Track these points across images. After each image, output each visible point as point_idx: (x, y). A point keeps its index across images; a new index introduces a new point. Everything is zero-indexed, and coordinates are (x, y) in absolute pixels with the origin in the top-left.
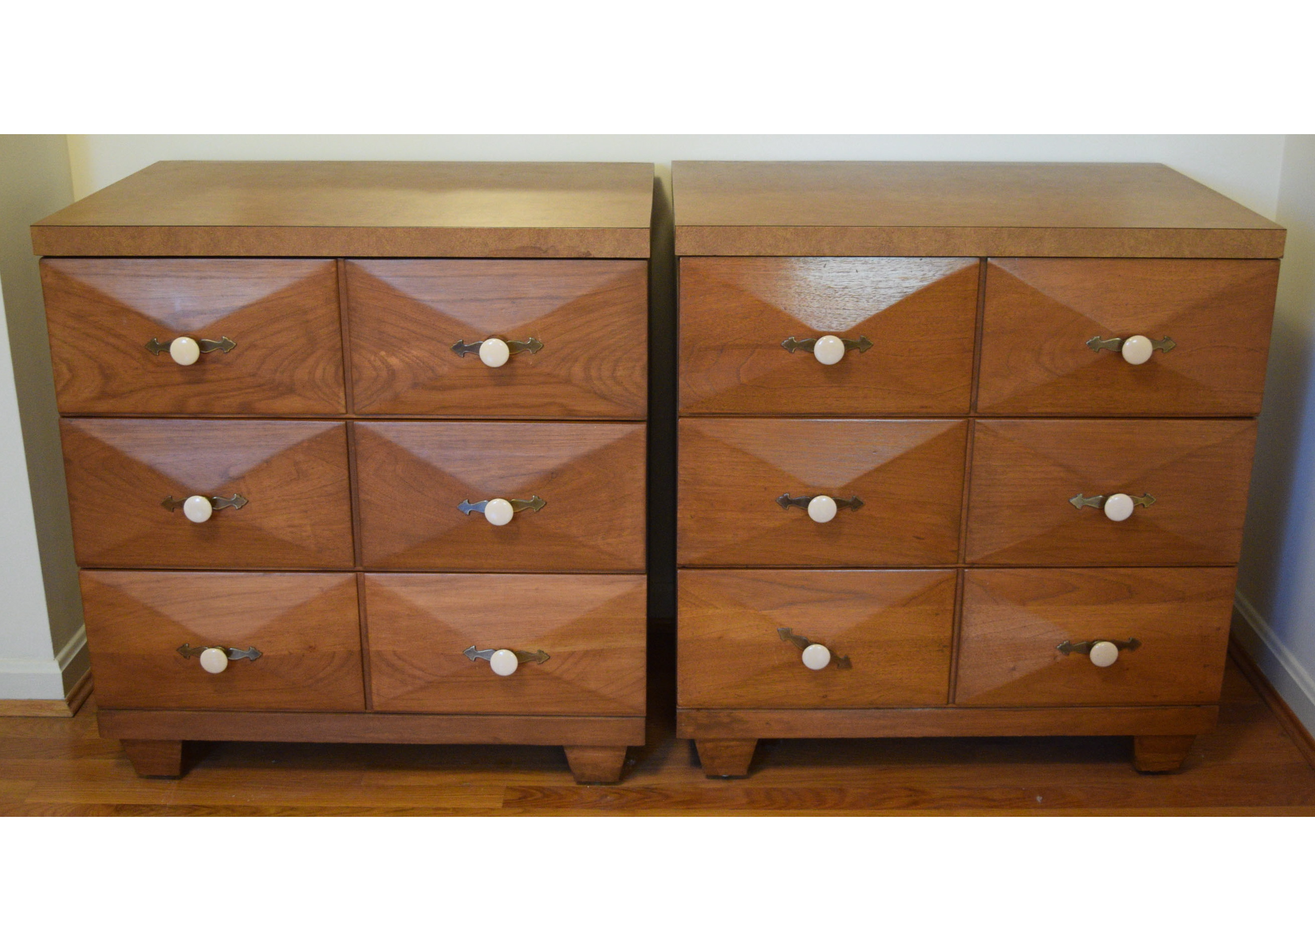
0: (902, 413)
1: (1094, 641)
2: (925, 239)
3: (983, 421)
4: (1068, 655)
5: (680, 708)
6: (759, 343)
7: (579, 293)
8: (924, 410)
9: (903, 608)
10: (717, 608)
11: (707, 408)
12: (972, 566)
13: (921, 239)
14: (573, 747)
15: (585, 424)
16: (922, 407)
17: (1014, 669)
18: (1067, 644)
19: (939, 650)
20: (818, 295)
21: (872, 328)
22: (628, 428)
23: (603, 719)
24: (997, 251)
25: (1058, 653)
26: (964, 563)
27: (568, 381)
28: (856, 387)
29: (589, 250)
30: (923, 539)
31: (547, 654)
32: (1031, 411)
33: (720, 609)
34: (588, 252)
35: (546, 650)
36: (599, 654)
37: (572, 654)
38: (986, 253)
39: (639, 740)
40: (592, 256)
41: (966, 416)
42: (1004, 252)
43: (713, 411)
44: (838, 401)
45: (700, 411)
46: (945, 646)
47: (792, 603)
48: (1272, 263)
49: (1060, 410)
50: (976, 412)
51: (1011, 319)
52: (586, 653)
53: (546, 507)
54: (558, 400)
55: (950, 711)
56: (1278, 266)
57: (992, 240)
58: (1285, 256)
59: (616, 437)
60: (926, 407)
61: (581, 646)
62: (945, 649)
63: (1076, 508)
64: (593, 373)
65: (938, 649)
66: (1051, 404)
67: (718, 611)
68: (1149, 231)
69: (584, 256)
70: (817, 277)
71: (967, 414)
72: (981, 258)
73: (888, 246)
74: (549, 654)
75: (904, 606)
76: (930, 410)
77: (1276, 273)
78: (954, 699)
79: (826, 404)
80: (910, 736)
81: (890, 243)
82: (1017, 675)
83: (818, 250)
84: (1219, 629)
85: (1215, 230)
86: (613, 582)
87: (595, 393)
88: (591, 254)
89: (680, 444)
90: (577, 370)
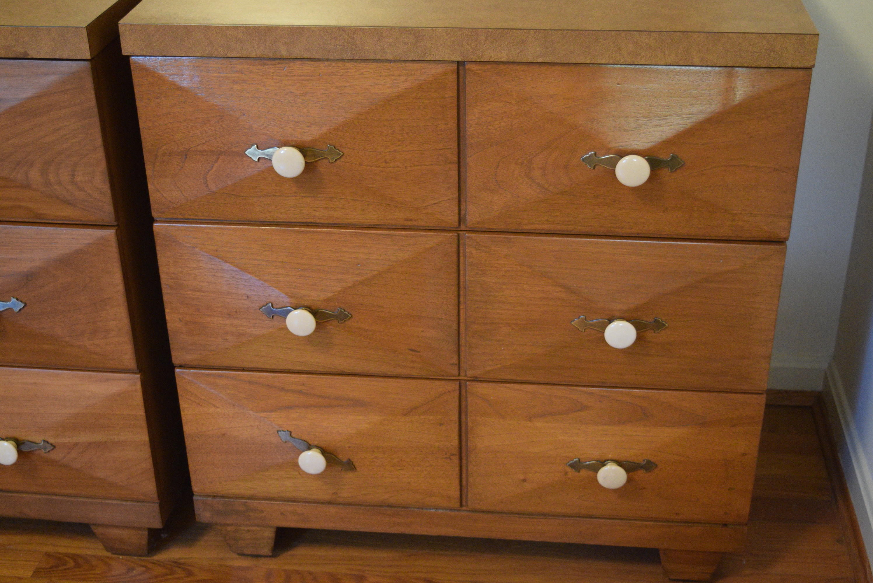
0: (386, 225)
1: (605, 461)
2: (391, 40)
3: (473, 235)
4: (579, 472)
5: (196, 494)
6: (222, 150)
7: (24, 96)
8: (409, 223)
9: (404, 417)
10: (218, 407)
11: (181, 214)
12: (475, 380)
13: (387, 40)
14: (97, 525)
15: (55, 228)
16: (407, 220)
17: (524, 480)
18: (576, 462)
19: (446, 458)
20: (279, 100)
21: (340, 138)
22: (98, 233)
23: (119, 502)
24: (474, 55)
25: (569, 469)
26: (466, 376)
27: (26, 186)
28: (332, 198)
29: (26, 50)
30: (419, 352)
31: (51, 444)
32: (525, 227)
33: (220, 408)
34: (25, 52)
35: (52, 440)
36: (102, 445)
37: (76, 445)
38: (462, 58)
39: (157, 523)
40: (29, 57)
41: (456, 230)
42: (482, 56)
43: (187, 217)
44: (314, 210)
45: (175, 216)
46: (453, 455)
47: (290, 407)
48: (801, 73)
49: (558, 227)
50: (466, 227)
51: (496, 129)
52: (90, 444)
53: (25, 308)
54: (23, 204)
55: (464, 514)
56: (810, 76)
57: (467, 43)
58: (816, 65)
59: (86, 242)
60: (411, 220)
61: (84, 438)
62: (452, 457)
63: (579, 330)
64: (52, 177)
65: (444, 457)
66: (547, 220)
67: (219, 410)
68: (650, 35)
69: (22, 56)
70: (277, 81)
71: (457, 228)
72: (458, 63)
73: (351, 48)
74: (53, 444)
75: (405, 415)
76: (415, 223)
77: (807, 83)
78: (467, 502)
79: (303, 213)
80: (425, 533)
81: (352, 45)
82: (527, 486)
83: (275, 52)
84: (744, 454)
85: (730, 35)
86: (107, 380)
87: (58, 198)
88: (29, 55)
89: (159, 248)
90: (35, 175)
